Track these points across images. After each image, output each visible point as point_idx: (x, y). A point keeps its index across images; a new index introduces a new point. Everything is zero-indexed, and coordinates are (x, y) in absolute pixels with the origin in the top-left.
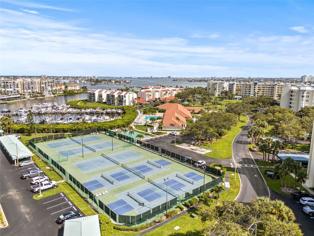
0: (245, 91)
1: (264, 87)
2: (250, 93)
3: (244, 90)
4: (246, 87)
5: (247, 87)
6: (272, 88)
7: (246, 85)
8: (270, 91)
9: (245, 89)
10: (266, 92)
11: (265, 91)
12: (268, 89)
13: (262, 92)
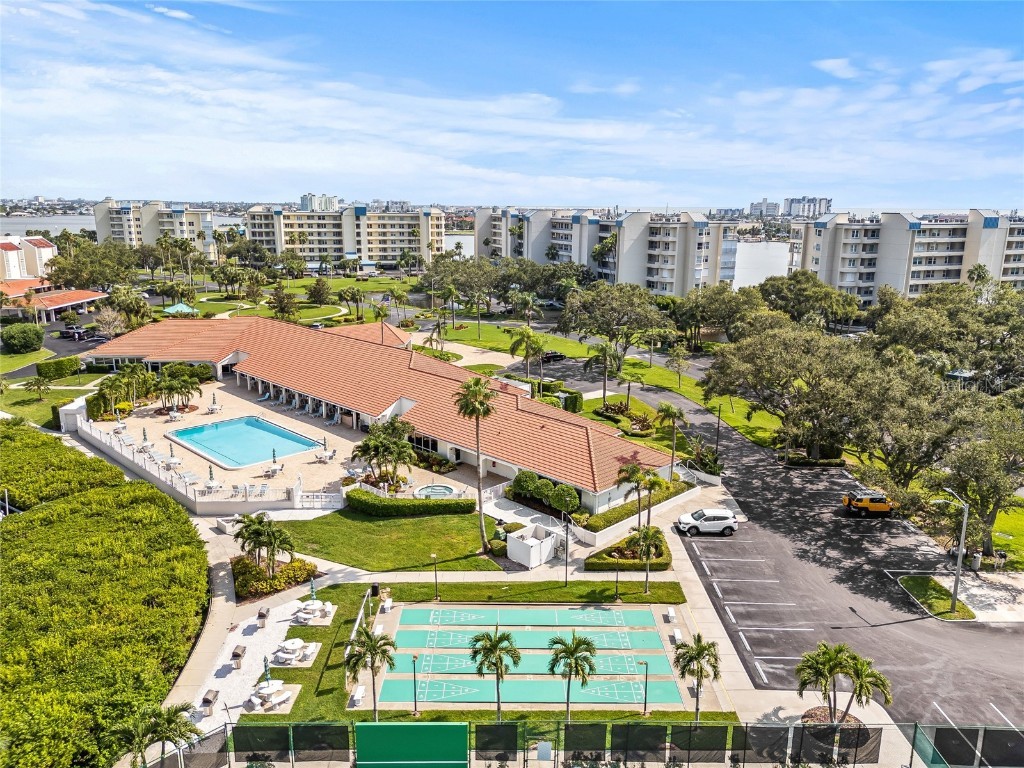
0: (320, 242)
1: (384, 226)
2: (340, 250)
3: (316, 238)
4: (319, 226)
5: (324, 226)
6: (410, 226)
7: (319, 219)
8: (406, 238)
9: (319, 234)
10: (393, 242)
11: (389, 237)
12: (397, 230)
13: (380, 242)
